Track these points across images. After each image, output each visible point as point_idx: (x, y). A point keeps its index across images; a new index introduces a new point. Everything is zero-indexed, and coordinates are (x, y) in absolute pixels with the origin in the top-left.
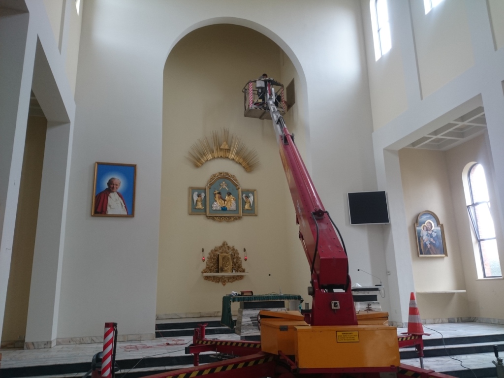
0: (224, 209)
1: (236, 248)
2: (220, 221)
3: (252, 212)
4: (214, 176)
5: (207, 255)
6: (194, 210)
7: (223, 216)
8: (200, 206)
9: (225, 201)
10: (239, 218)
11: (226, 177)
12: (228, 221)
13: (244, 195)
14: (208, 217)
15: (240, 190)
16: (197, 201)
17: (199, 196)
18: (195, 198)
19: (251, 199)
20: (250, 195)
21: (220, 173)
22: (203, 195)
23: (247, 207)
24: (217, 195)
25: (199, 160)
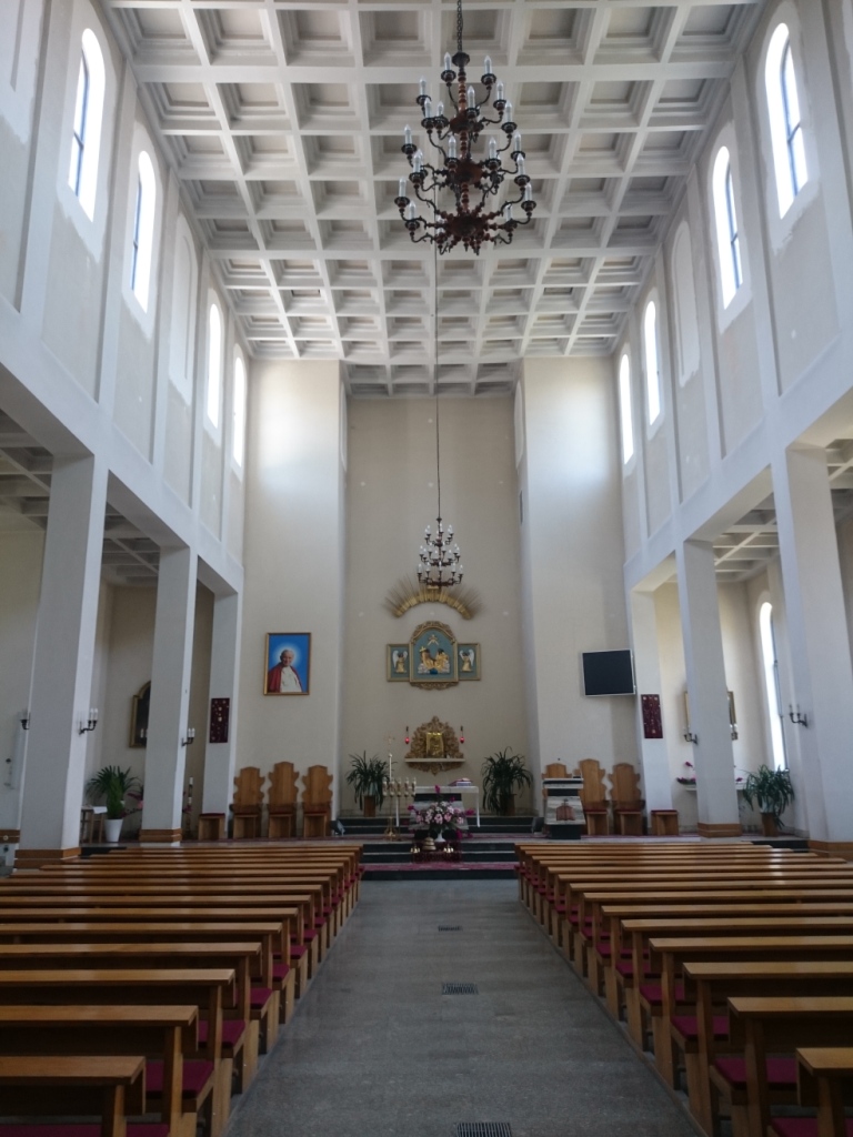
0: (433, 672)
1: (450, 725)
2: (429, 689)
3: (473, 675)
4: (420, 627)
5: (411, 735)
6: (395, 676)
7: (434, 682)
8: (401, 669)
9: (434, 660)
10: (455, 684)
11: (435, 627)
12: (439, 689)
13: (461, 652)
14: (413, 684)
15: (455, 645)
16: (398, 663)
17: (400, 655)
18: (396, 659)
19: (471, 657)
20: (471, 651)
21: (428, 623)
22: (405, 654)
23: (466, 668)
24: (424, 655)
25: (399, 607)
